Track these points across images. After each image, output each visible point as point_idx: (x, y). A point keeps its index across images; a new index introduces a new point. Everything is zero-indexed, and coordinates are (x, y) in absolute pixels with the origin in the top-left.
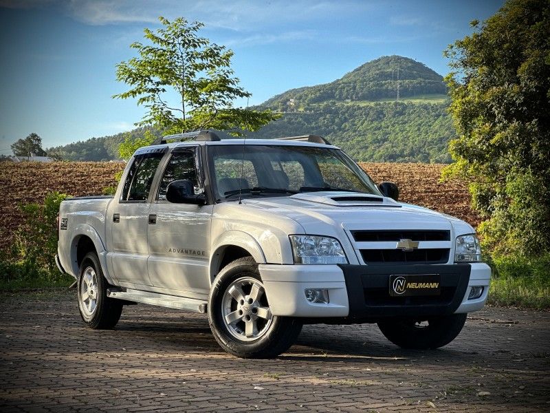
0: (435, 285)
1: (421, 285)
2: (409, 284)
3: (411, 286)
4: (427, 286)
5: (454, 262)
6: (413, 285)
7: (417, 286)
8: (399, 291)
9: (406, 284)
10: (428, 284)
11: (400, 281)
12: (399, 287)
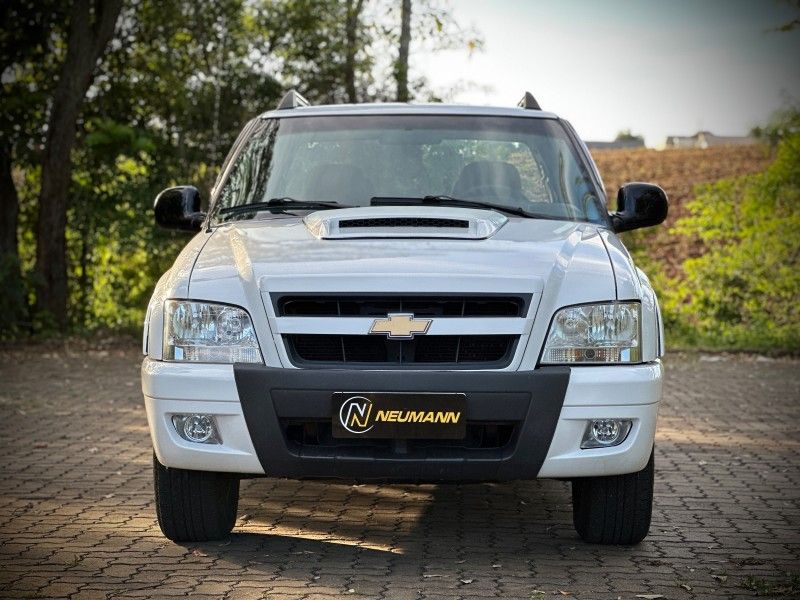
0: (452, 417)
1: (413, 416)
2: (381, 413)
4: (430, 418)
5: (538, 366)
6: (391, 416)
7: (403, 417)
8: (356, 427)
9: (374, 414)
10: (431, 414)
11: (357, 405)
12: (354, 418)
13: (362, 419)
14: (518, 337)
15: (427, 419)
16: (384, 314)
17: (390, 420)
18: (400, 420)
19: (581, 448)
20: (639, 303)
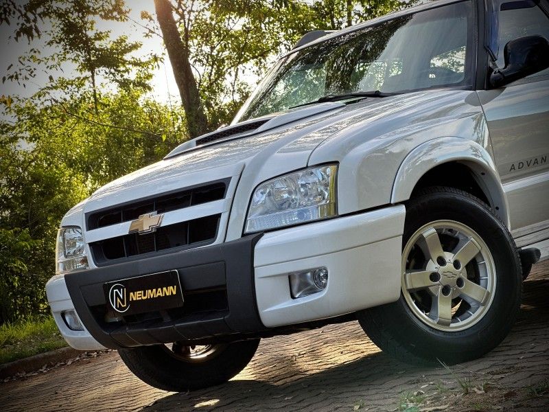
0: (171, 291)
1: (151, 294)
2: (132, 294)
3: (136, 296)
4: (159, 293)
5: (243, 235)
6: (138, 295)
7: (144, 295)
8: (121, 308)
9: (128, 295)
10: (159, 289)
11: (117, 290)
12: (118, 301)
13: (122, 301)
14: (219, 215)
15: (158, 294)
17: (138, 299)
18: (144, 298)
19: (293, 297)
20: (336, 163)
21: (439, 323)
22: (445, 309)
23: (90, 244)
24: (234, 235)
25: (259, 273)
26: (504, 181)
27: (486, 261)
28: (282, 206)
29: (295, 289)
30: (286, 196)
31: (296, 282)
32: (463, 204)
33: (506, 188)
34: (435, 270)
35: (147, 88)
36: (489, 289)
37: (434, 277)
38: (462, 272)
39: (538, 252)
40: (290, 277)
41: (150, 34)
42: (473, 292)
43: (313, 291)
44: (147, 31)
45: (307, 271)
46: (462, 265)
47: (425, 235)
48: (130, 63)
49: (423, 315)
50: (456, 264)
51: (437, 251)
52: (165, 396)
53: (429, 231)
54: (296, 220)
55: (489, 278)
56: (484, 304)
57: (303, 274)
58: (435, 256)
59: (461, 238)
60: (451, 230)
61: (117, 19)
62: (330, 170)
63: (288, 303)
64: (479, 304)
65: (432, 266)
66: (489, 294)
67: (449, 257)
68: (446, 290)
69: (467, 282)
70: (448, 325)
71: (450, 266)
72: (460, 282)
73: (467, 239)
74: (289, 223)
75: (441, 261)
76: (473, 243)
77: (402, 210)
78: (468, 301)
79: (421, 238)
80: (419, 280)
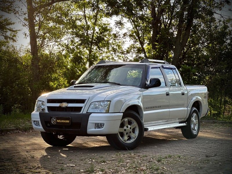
0: (68, 121)
1: (63, 121)
3: (58, 121)
4: (65, 121)
5: (87, 112)
7: (61, 121)
8: (54, 123)
9: (57, 120)
12: (53, 121)
13: (55, 122)
14: (82, 107)
16: (62, 103)
19: (95, 128)
20: (110, 101)
21: (124, 141)
22: (126, 138)
23: (47, 107)
24: (85, 112)
25: (89, 121)
26: (144, 111)
27: (137, 129)
28: (96, 108)
29: (96, 126)
30: (97, 106)
31: (97, 125)
32: (135, 115)
33: (144, 113)
34: (125, 129)
35: (14, 41)
36: (136, 135)
37: (125, 130)
38: (131, 130)
39: (148, 129)
40: (96, 124)
41: (25, 25)
42: (133, 135)
43: (99, 128)
44: (24, 24)
45: (99, 123)
46: (132, 129)
47: (125, 120)
48: (9, 29)
49: (121, 138)
50: (130, 128)
51: (127, 124)
52: (50, 146)
53: (126, 120)
54: (99, 111)
55: (137, 133)
56: (134, 138)
57: (98, 124)
58: (126, 126)
59: (133, 122)
60: (131, 120)
61: (7, 12)
62: (109, 102)
63: (94, 129)
64: (133, 138)
65: (125, 128)
66: (136, 136)
67: (129, 126)
68: (127, 134)
69: (132, 133)
70: (126, 141)
71: (129, 128)
72: (130, 132)
73: (134, 123)
74: (97, 112)
75: (127, 127)
76: (135, 124)
77: (122, 114)
78: (131, 137)
79: (124, 121)
80: (122, 130)
